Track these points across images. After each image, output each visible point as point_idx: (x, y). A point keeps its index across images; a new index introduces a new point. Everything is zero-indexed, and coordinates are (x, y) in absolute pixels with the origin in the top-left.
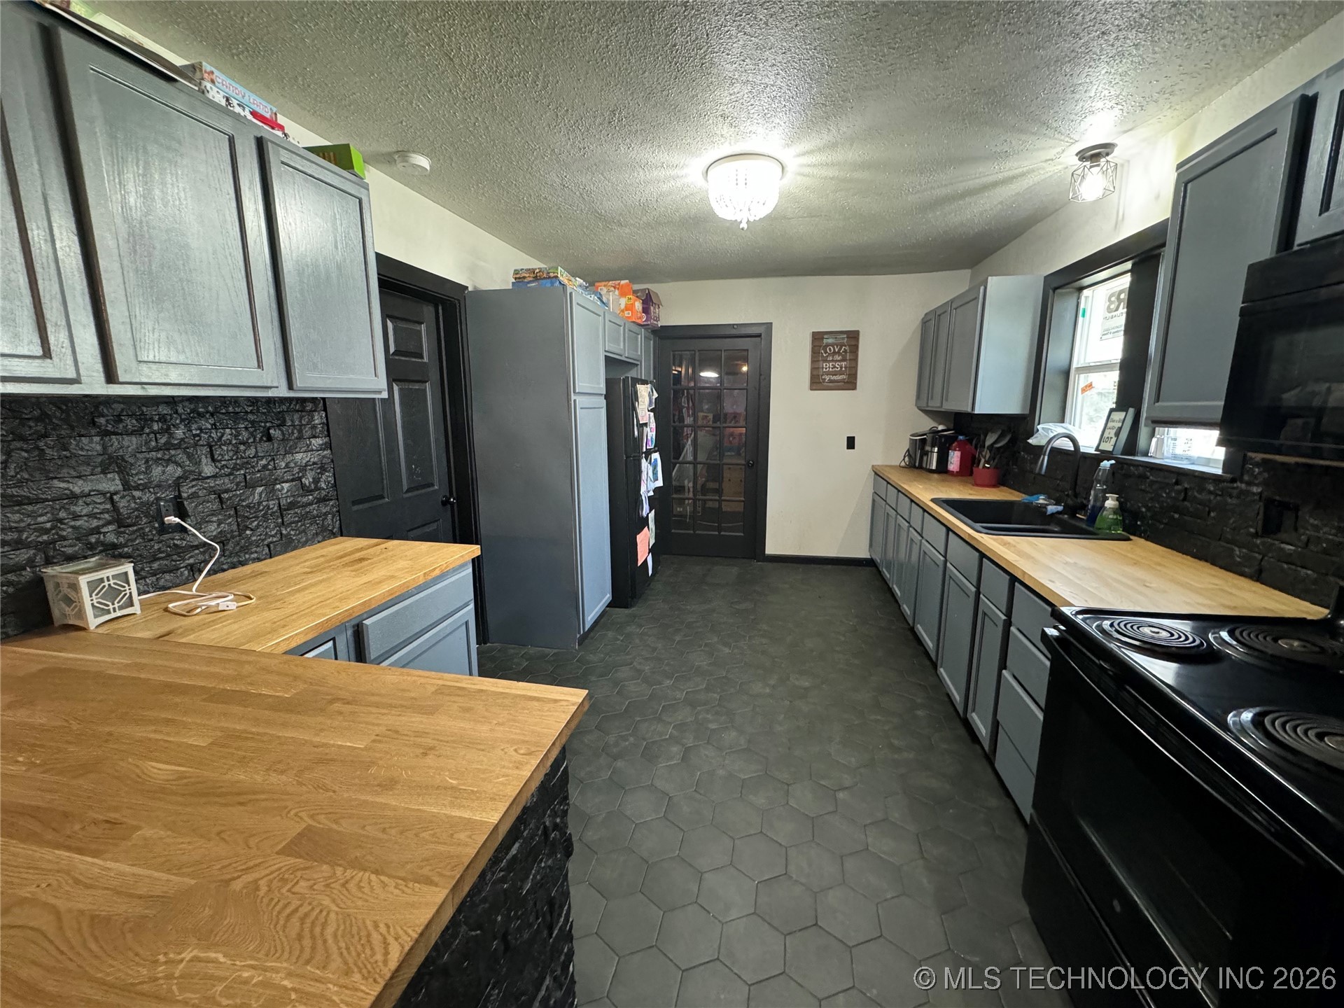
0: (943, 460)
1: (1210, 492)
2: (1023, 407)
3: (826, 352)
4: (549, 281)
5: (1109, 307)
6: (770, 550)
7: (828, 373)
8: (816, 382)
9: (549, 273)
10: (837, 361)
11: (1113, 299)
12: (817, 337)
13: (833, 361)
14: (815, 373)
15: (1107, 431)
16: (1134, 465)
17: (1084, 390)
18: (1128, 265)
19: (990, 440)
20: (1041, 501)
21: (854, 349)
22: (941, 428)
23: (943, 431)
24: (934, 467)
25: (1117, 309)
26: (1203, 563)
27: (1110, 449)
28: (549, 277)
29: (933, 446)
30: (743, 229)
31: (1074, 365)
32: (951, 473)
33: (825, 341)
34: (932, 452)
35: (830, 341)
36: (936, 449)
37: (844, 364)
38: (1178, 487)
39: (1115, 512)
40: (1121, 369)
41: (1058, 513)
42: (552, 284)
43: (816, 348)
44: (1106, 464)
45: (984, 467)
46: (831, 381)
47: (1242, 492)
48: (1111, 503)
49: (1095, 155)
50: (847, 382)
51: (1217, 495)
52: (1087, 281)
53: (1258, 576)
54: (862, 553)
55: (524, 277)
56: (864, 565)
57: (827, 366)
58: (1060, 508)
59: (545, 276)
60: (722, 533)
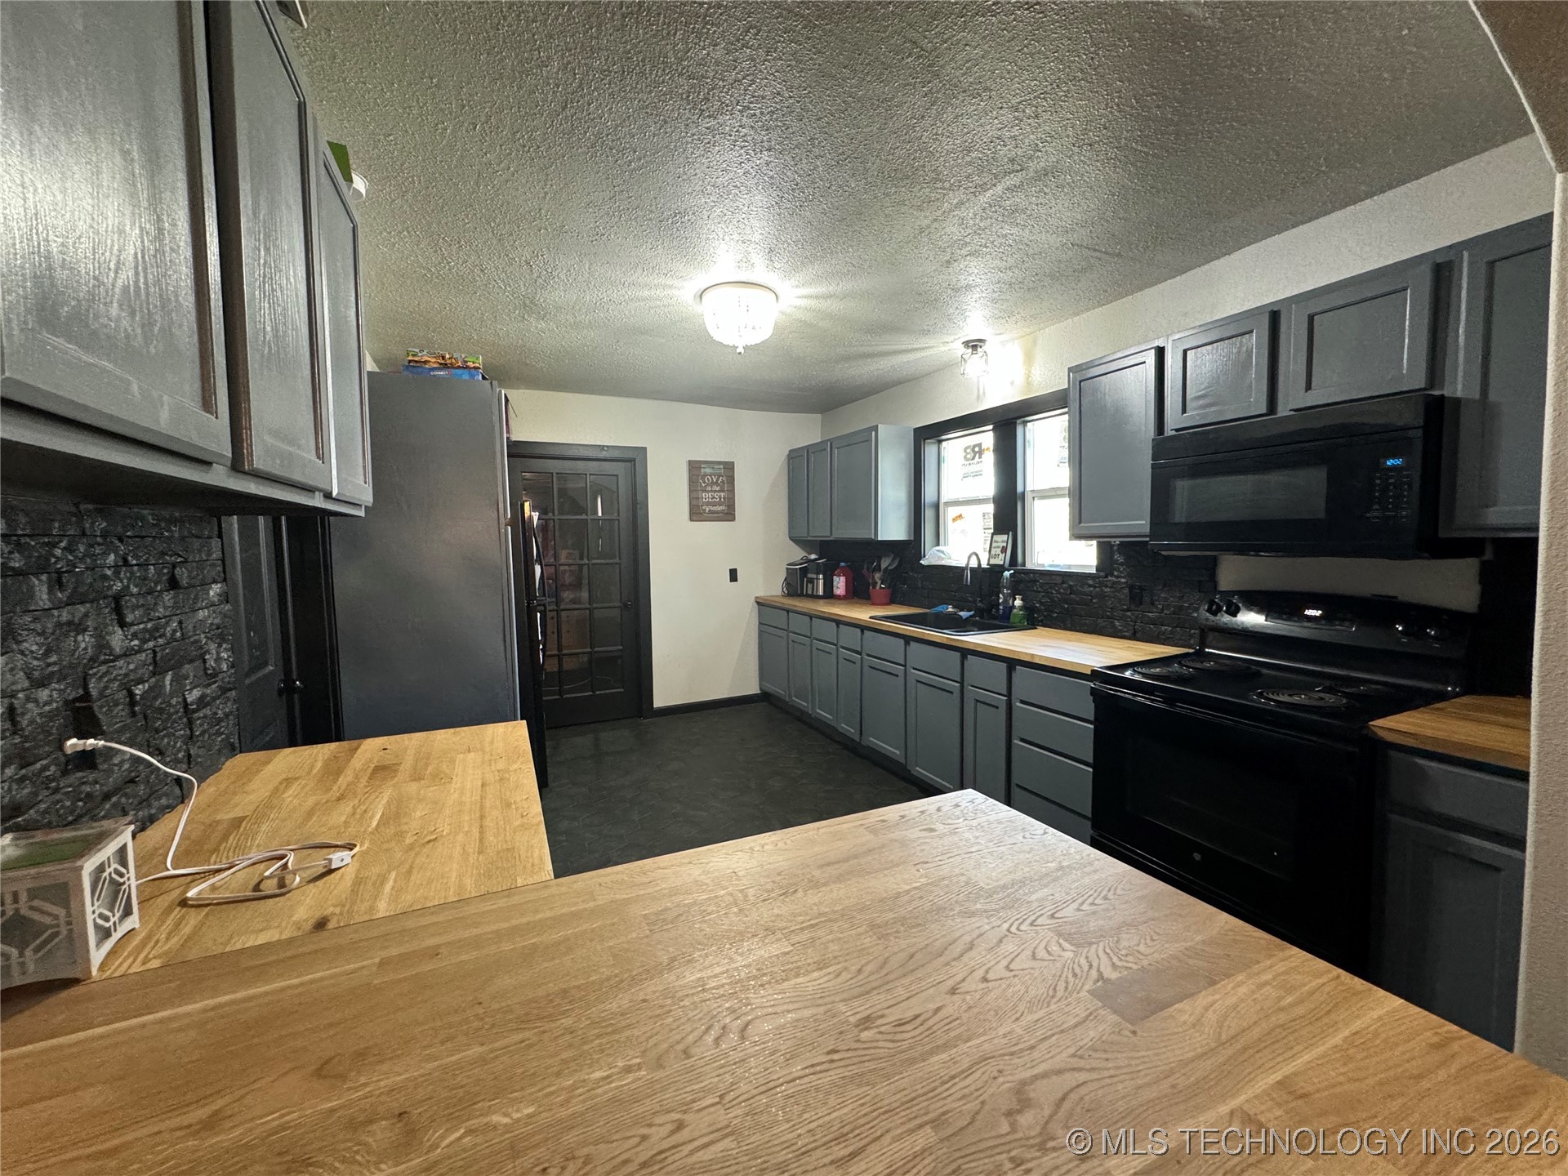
0: (829, 585)
1: (1090, 586)
2: (910, 535)
3: (704, 482)
4: (466, 371)
5: (965, 457)
6: (659, 702)
7: (709, 504)
8: (697, 513)
9: (466, 362)
10: (715, 491)
11: (968, 451)
12: (694, 467)
13: (711, 491)
14: (695, 502)
15: (993, 550)
16: (1024, 573)
17: (954, 520)
18: (991, 427)
19: (885, 563)
20: (950, 610)
21: (731, 480)
22: (813, 557)
23: (816, 559)
24: (821, 592)
25: (973, 458)
26: (1094, 636)
27: (1002, 563)
28: (467, 367)
29: (818, 574)
30: (740, 353)
31: (943, 500)
32: (838, 598)
33: (702, 470)
34: (818, 579)
35: (708, 471)
36: (821, 576)
37: (722, 494)
38: (1064, 585)
39: (1021, 608)
40: (994, 502)
41: (971, 616)
42: (472, 376)
43: (694, 477)
44: (1007, 574)
45: (881, 588)
46: (711, 512)
47: (1114, 583)
48: (1018, 602)
49: (974, 345)
50: (727, 514)
51: (1095, 587)
52: (944, 437)
53: (1134, 637)
54: (752, 688)
55: (426, 362)
56: (756, 702)
57: (707, 497)
58: (972, 613)
59: (460, 364)
60: (597, 693)
